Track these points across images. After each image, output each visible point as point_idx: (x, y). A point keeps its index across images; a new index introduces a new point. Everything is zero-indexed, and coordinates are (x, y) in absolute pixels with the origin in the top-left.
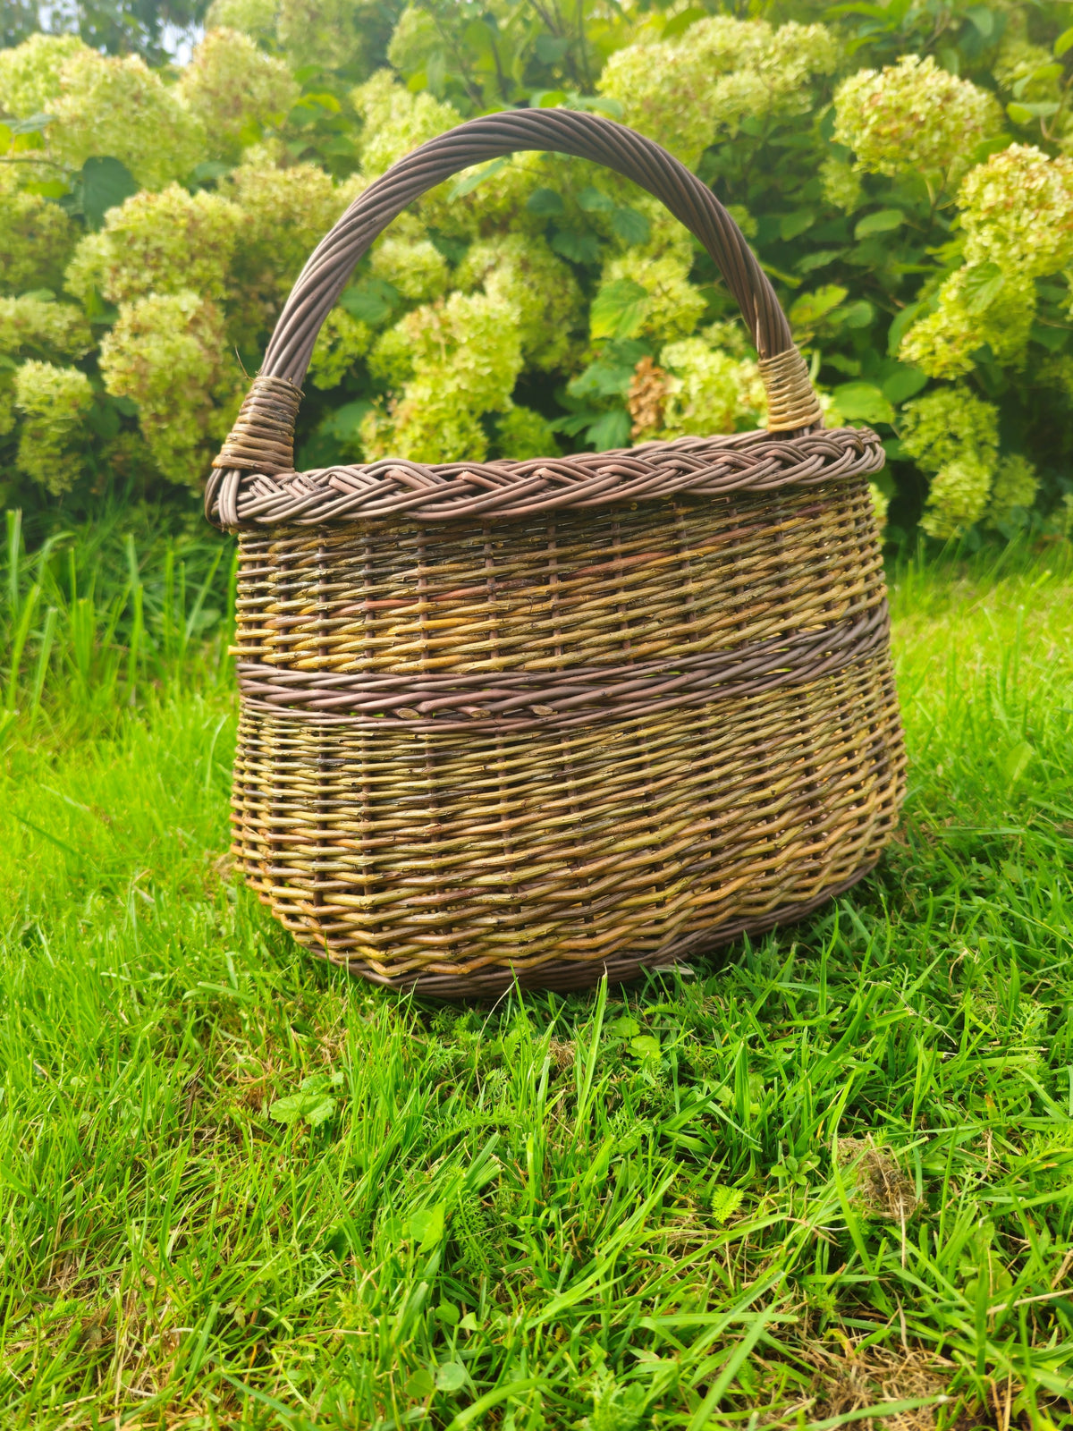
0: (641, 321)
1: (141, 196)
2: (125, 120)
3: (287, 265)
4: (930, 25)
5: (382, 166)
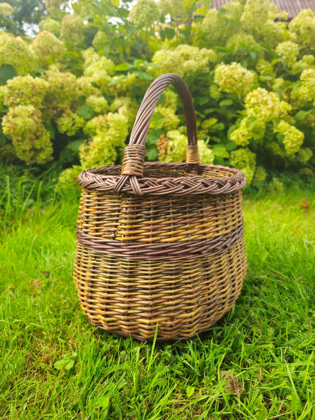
0: (162, 124)
1: (19, 77)
2: (15, 55)
3: (61, 100)
4: (240, 53)
5: (91, 75)
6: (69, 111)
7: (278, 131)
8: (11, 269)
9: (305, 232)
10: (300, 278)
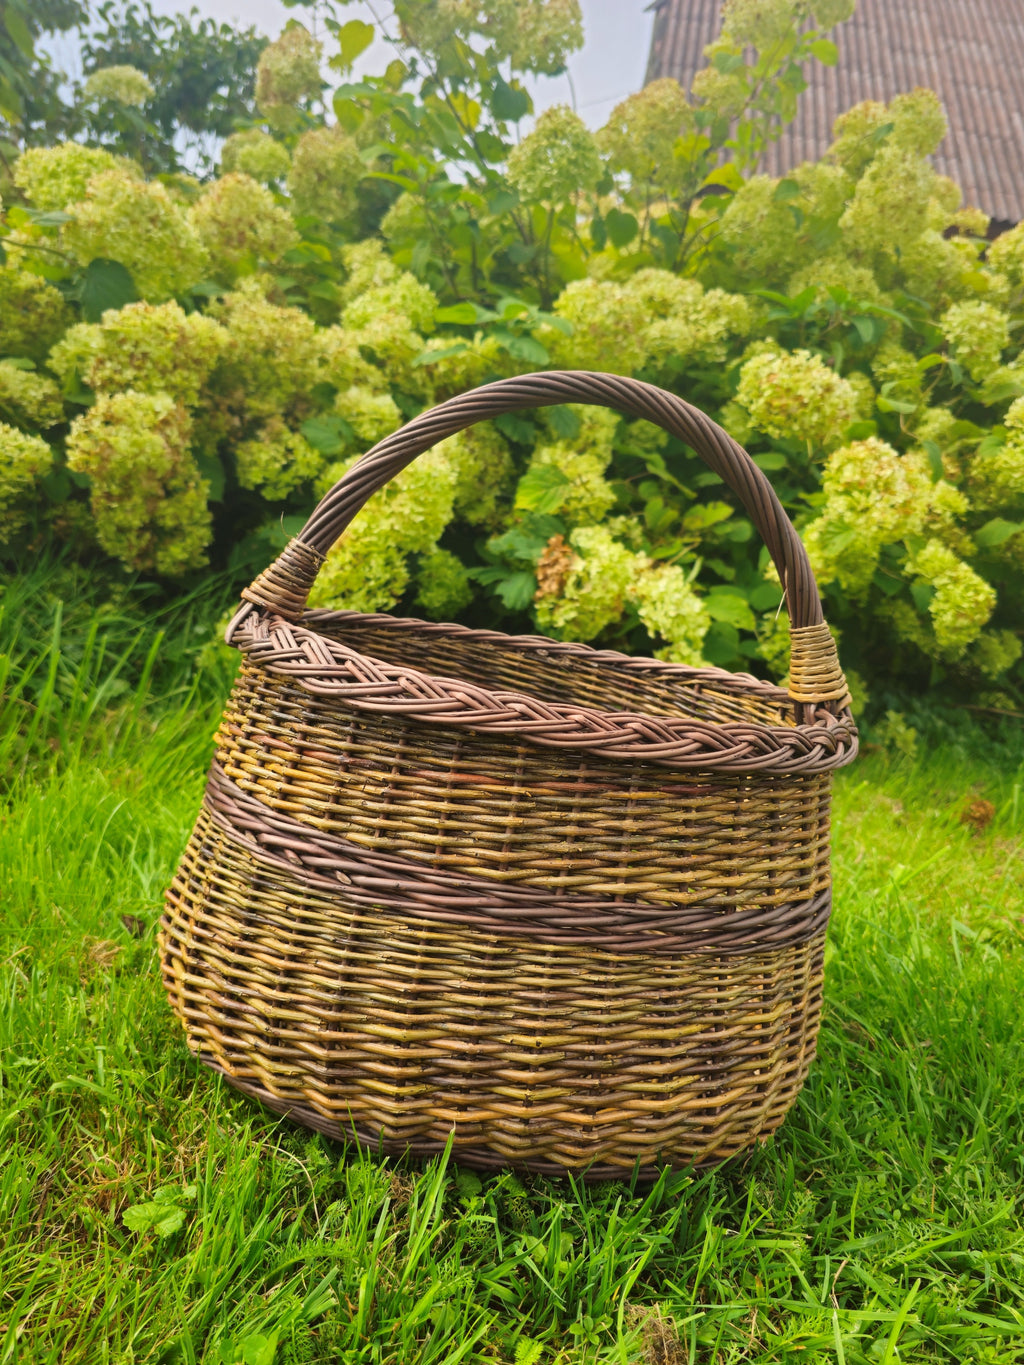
0: (561, 503)
1: (141, 306)
2: (138, 236)
3: (258, 387)
4: (827, 318)
5: (361, 324)
6: (278, 424)
7: (918, 570)
8: (28, 895)
9: (965, 899)
10: (923, 1045)
